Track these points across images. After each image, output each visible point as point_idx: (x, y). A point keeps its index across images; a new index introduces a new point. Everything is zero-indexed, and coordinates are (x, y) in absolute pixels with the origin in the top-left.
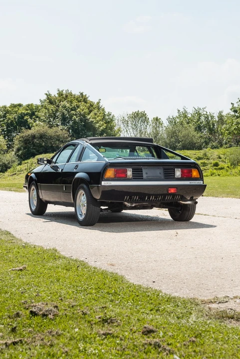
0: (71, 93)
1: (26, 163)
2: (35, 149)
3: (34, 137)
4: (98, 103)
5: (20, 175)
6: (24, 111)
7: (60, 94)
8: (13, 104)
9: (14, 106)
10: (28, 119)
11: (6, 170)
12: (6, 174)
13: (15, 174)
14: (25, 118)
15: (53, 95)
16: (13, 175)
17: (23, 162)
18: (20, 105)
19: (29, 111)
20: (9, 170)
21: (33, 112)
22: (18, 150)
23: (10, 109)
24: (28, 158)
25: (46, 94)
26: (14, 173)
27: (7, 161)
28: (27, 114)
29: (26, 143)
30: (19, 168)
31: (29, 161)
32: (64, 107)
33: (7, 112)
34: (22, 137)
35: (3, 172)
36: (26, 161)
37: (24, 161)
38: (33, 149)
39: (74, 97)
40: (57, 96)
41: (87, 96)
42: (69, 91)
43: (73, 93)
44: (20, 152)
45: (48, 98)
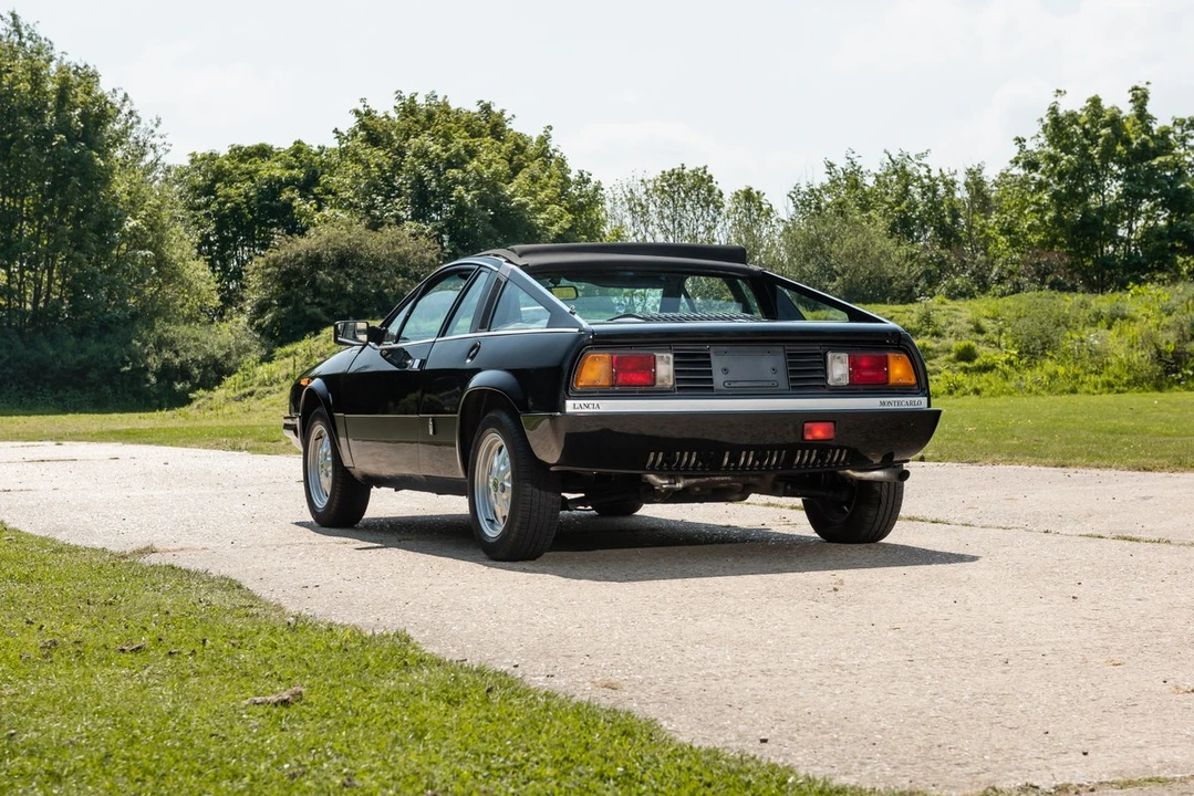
0: (446, 104)
1: (287, 356)
2: (320, 304)
3: (315, 261)
4: (543, 140)
5: (268, 397)
6: (277, 173)
7: (409, 109)
8: (240, 148)
9: (242, 154)
10: (293, 200)
11: (219, 381)
12: (220, 393)
13: (251, 394)
14: (284, 197)
15: (380, 114)
16: (245, 396)
17: (279, 351)
18: (263, 152)
19: (295, 172)
20: (229, 381)
21: (309, 172)
22: (262, 308)
23: (227, 165)
24: (296, 337)
25: (357, 113)
26: (247, 390)
27: (221, 348)
28: (291, 182)
29: (288, 285)
30: (263, 371)
31: (300, 347)
32: (422, 154)
33: (220, 175)
34: (275, 261)
35: (209, 388)
36: (288, 349)
37: (281, 345)
38: (312, 303)
39: (458, 120)
40: (394, 115)
41: (506, 116)
42: (440, 99)
43: (453, 106)
44: (269, 316)
45: (363, 126)
